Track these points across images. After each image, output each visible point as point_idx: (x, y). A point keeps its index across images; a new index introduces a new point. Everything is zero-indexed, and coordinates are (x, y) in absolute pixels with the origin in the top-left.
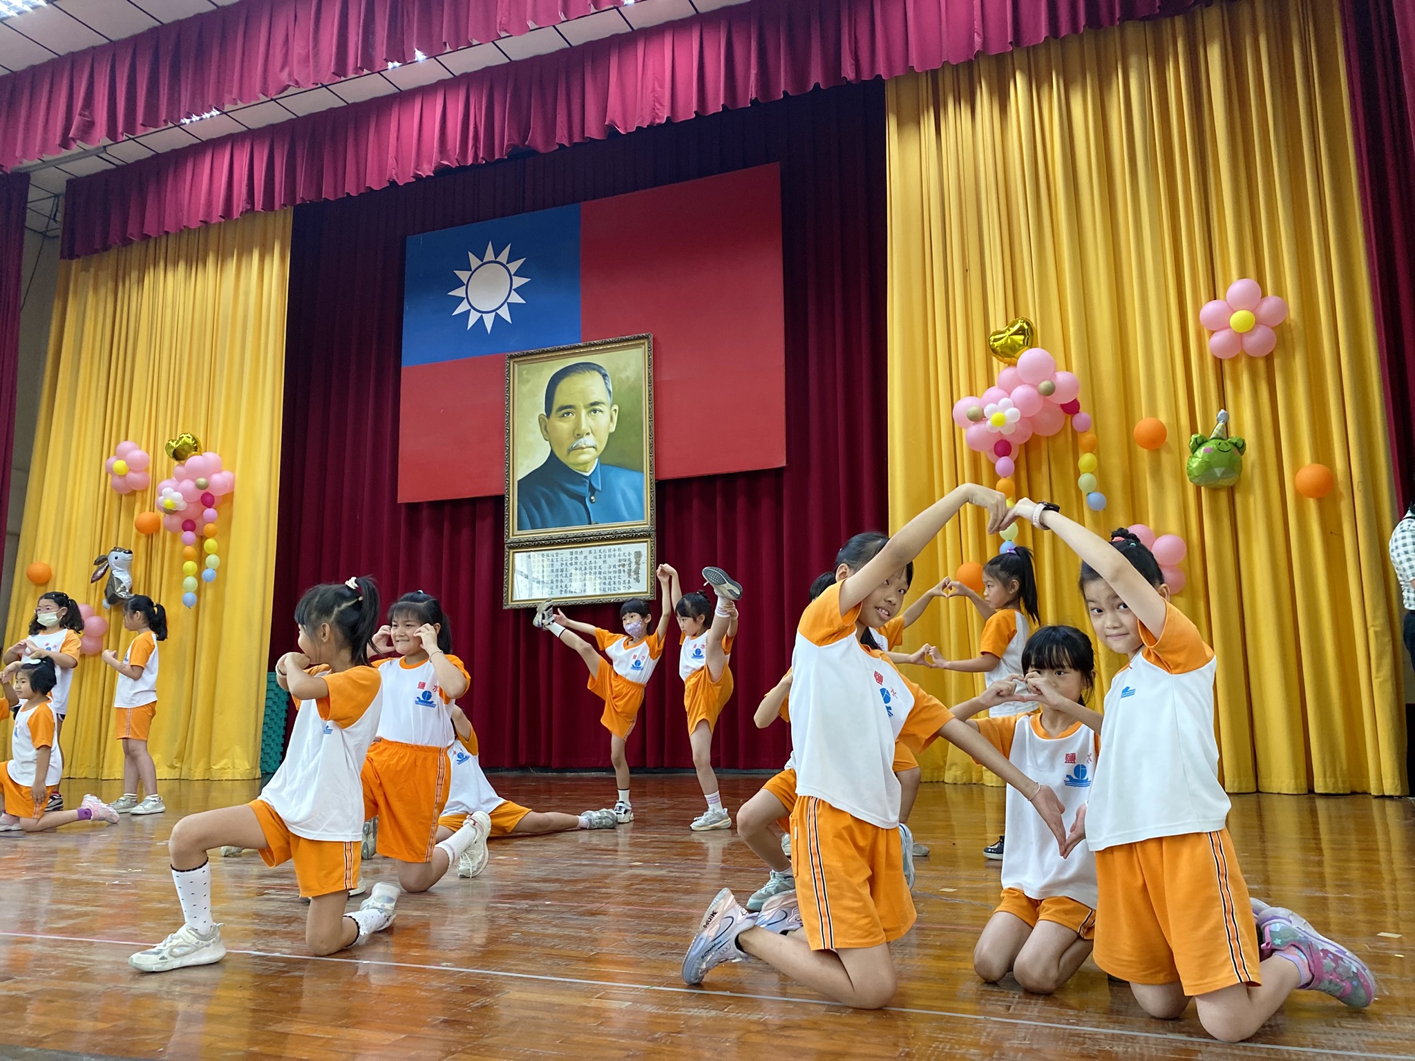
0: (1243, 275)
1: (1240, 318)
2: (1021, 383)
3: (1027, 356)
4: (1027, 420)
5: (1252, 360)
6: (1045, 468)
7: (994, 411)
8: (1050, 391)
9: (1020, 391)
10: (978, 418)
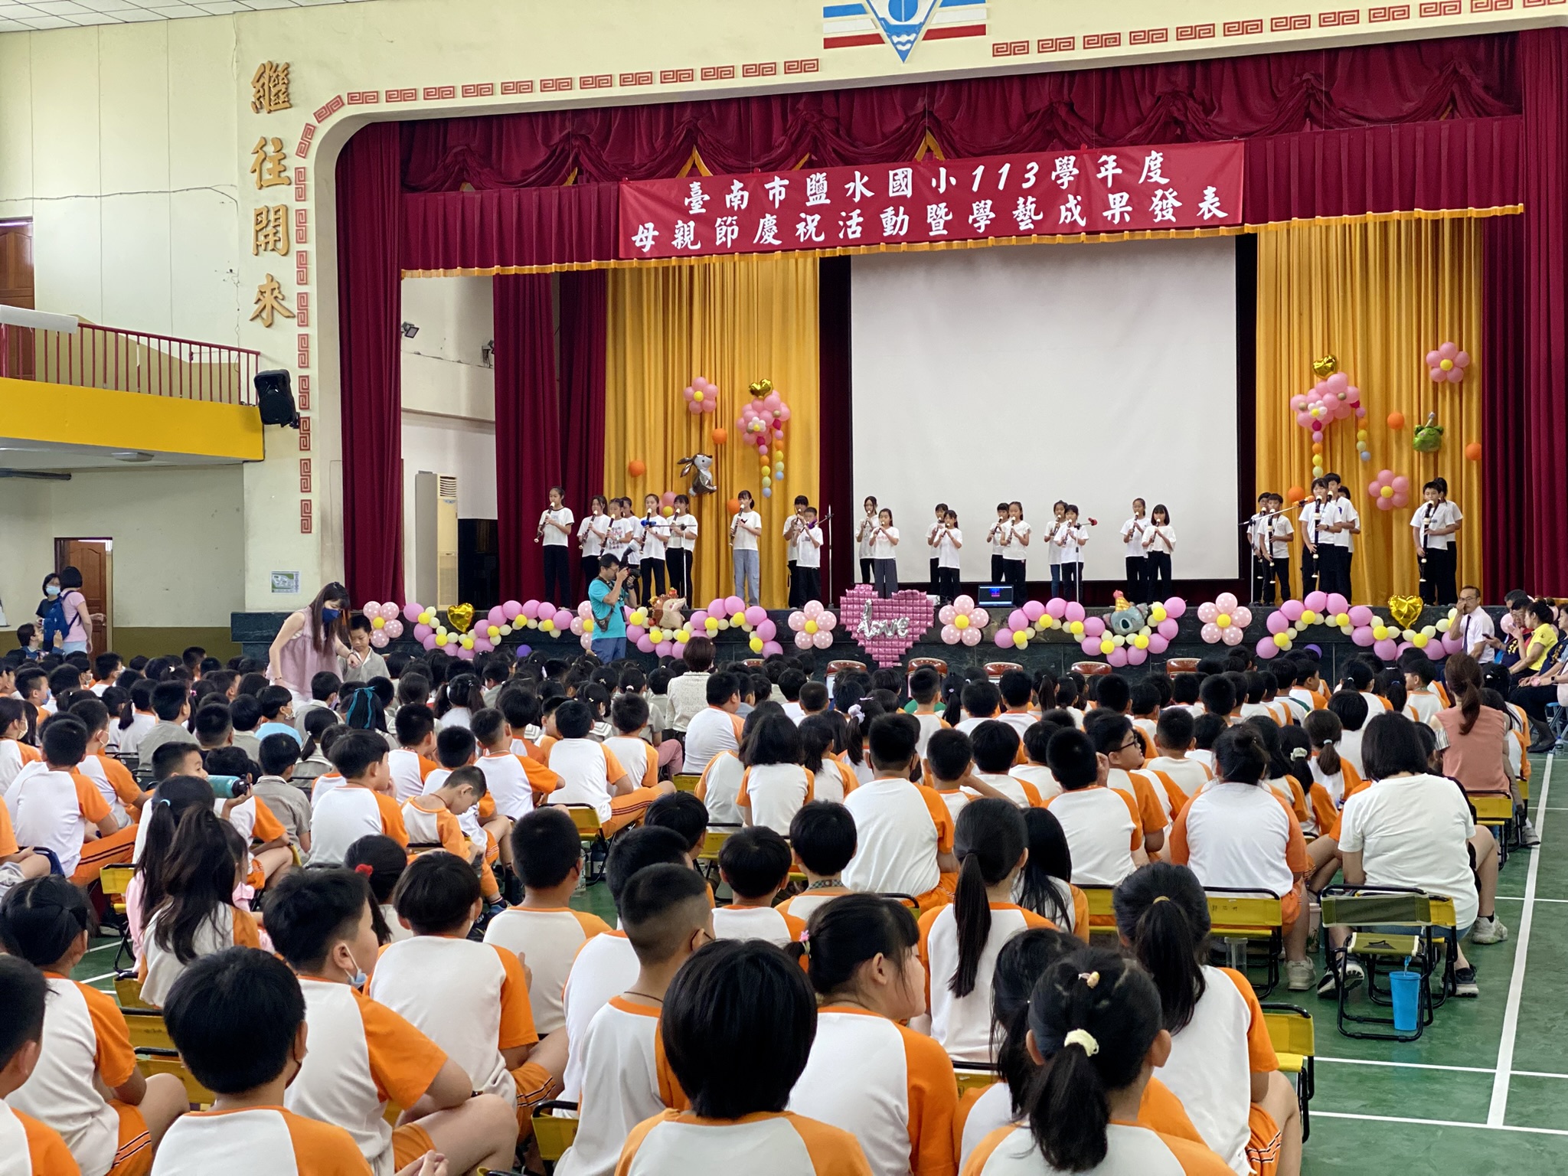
0: (1451, 339)
1: (1445, 363)
2: (1329, 392)
3: (1333, 378)
4: (1331, 412)
5: (1452, 385)
6: (1339, 436)
7: (1313, 408)
8: (1344, 398)
9: (1328, 397)
10: (1304, 409)
